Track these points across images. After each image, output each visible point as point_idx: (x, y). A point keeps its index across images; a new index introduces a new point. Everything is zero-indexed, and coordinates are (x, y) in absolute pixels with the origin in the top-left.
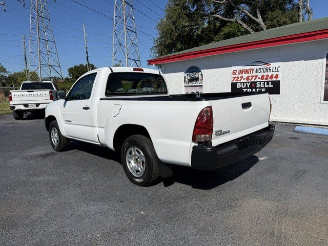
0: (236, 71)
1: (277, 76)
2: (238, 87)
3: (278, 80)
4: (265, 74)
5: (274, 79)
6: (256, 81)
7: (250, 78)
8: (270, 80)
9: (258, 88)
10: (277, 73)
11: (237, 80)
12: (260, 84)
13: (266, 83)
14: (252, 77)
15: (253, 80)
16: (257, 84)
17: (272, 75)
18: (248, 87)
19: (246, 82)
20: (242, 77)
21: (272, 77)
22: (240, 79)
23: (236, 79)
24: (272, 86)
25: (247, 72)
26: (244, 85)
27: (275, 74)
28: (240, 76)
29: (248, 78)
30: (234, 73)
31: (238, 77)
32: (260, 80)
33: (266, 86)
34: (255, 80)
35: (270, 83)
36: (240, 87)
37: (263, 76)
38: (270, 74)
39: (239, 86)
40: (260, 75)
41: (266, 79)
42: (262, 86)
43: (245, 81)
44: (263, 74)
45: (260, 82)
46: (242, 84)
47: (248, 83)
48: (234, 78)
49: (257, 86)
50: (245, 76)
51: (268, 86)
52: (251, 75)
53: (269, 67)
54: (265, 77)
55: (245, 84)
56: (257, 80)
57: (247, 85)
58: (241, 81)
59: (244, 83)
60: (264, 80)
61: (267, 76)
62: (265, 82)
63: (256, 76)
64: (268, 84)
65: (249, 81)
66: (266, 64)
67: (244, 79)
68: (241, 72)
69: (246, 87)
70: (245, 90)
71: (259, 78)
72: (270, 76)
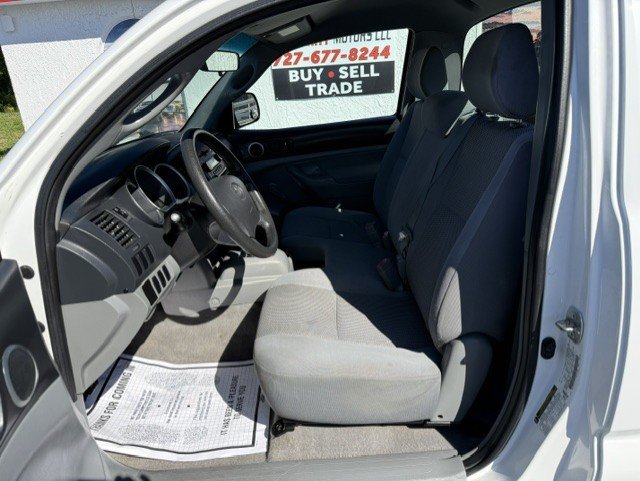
1: (386, 52)
2: (292, 80)
3: (389, 59)
4: (359, 46)
5: (381, 59)
6: (336, 63)
7: (322, 56)
8: (370, 60)
9: (344, 80)
11: (287, 63)
12: (348, 71)
13: (362, 68)
14: (327, 53)
15: (328, 63)
16: (341, 70)
17: (376, 49)
18: (318, 78)
19: (311, 68)
20: (300, 54)
21: (375, 53)
22: (295, 59)
23: (284, 59)
24: (378, 75)
26: (306, 76)
27: (382, 45)
28: (293, 50)
29: (315, 56)
32: (347, 61)
33: (363, 75)
34: (333, 61)
35: (372, 67)
36: (297, 79)
37: (354, 52)
38: (370, 46)
39: (293, 77)
41: (362, 57)
42: (352, 76)
43: (309, 64)
44: (354, 44)
45: (348, 66)
46: (302, 71)
47: (318, 68)
49: (341, 77)
50: (308, 51)
51: (367, 75)
52: (323, 48)
54: (359, 54)
55: (309, 71)
56: (339, 61)
57: (313, 74)
58: (299, 65)
59: (306, 69)
60: (357, 61)
61: (365, 50)
62: (359, 65)
63: (337, 52)
64: (367, 70)
65: (319, 64)
67: (306, 59)
69: (314, 80)
70: (311, 87)
71: (344, 56)
72: (370, 50)
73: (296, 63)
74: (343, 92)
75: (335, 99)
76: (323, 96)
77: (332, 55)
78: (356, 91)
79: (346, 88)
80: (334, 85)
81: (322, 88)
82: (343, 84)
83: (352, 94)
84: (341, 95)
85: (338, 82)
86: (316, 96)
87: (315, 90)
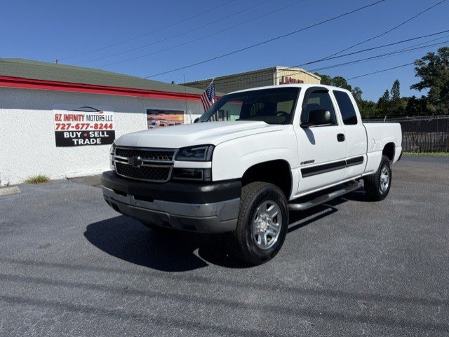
0: (61, 115)
1: (111, 126)
2: (65, 137)
3: (113, 129)
4: (99, 123)
5: (109, 129)
7: (81, 126)
8: (104, 129)
9: (92, 138)
10: (111, 122)
11: (62, 128)
12: (94, 134)
13: (101, 132)
14: (83, 125)
15: (84, 129)
16: (90, 133)
17: (106, 125)
18: (79, 137)
19: (76, 131)
20: (69, 125)
21: (106, 126)
22: (66, 127)
23: (61, 126)
24: (108, 136)
25: (75, 118)
26: (73, 135)
27: (109, 123)
28: (66, 122)
29: (77, 126)
30: (57, 118)
31: (64, 125)
32: (93, 129)
33: (101, 136)
34: (86, 129)
35: (105, 132)
36: (68, 136)
37: (96, 126)
38: (104, 123)
39: (66, 135)
40: (92, 123)
41: (100, 128)
42: (96, 136)
43: (74, 129)
44: (96, 122)
45: (94, 131)
46: (71, 133)
47: (79, 132)
48: (59, 125)
49: (91, 136)
50: (74, 123)
51: (103, 136)
52: (81, 122)
53: (102, 114)
54: (99, 126)
56: (89, 129)
57: (76, 134)
59: (73, 132)
60: (98, 130)
61: (102, 125)
63: (88, 125)
64: (103, 134)
65: (79, 130)
66: (98, 111)
67: (73, 127)
68: (67, 118)
69: (77, 137)
70: (75, 140)
71: (92, 127)
72: (104, 125)
73: (68, 129)
74: (92, 143)
75: (87, 146)
76: (81, 145)
77: (85, 126)
78: (98, 143)
79: (93, 141)
80: (87, 140)
81: (81, 141)
82: (91, 140)
83: (96, 144)
84: (91, 144)
85: (89, 138)
86: (78, 145)
87: (78, 142)
